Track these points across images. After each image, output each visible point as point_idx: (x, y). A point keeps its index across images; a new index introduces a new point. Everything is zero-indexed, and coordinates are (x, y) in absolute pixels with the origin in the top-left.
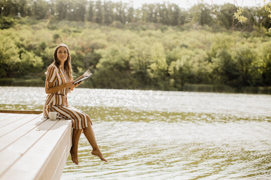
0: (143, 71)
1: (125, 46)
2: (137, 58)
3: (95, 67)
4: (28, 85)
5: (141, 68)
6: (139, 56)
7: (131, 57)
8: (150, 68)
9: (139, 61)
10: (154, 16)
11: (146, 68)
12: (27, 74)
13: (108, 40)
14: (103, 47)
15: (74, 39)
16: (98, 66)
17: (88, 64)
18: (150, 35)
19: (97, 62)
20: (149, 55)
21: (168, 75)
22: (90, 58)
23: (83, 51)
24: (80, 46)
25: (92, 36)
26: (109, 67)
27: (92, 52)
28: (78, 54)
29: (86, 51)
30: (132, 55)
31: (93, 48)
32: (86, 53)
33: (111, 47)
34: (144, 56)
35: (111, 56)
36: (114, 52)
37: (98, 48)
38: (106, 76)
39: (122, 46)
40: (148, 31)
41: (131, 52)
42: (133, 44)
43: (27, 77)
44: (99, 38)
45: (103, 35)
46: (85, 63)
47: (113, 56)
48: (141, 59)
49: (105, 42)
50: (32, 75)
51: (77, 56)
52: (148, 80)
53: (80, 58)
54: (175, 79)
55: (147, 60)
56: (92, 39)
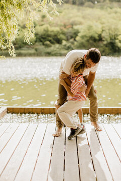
0: (113, 41)
1: (97, 22)
2: (107, 31)
3: (75, 40)
4: (25, 55)
5: (111, 39)
6: (109, 30)
7: (103, 30)
8: (117, 39)
9: (110, 34)
11: (115, 39)
12: (23, 47)
13: (84, 17)
14: (80, 24)
15: (57, 18)
16: (78, 38)
17: (69, 37)
18: (116, 13)
19: (77, 35)
20: (117, 29)
22: (70, 32)
23: (65, 27)
24: (62, 24)
25: (71, 15)
26: (86, 39)
27: (72, 28)
28: (61, 30)
29: (67, 27)
30: (104, 29)
31: (72, 25)
32: (68, 29)
33: (86, 23)
34: (113, 30)
35: (87, 31)
36: (90, 28)
37: (76, 25)
39: (94, 22)
40: (114, 9)
41: (103, 27)
42: (103, 20)
43: (23, 49)
44: (77, 16)
45: (79, 14)
46: (67, 37)
47: (89, 30)
48: (111, 32)
49: (81, 20)
50: (27, 47)
51: (60, 32)
52: (117, 49)
53: (64, 34)
55: (116, 33)
56: (71, 18)
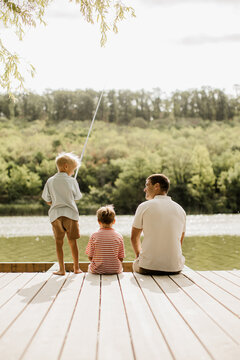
0: (182, 186)
1: (153, 152)
2: (171, 168)
3: (113, 185)
4: (22, 213)
5: (178, 183)
6: (174, 166)
7: (164, 168)
8: (190, 182)
9: (176, 173)
10: (189, 107)
11: (186, 182)
12: (19, 198)
13: (129, 145)
14: (123, 155)
15: (81, 146)
16: (118, 182)
17: (103, 180)
18: (187, 136)
19: (117, 177)
20: (189, 164)
21: (218, 191)
22: (104, 172)
23: (95, 163)
24: (91, 156)
25: (107, 141)
26: (132, 182)
27: (108, 163)
28: (88, 167)
29: (100, 162)
30: (165, 164)
31: (109, 157)
32: (100, 165)
33: (133, 155)
34: (181, 165)
35: (135, 168)
36: (140, 162)
37: (115, 158)
38: (130, 196)
39: (149, 152)
40: (184, 130)
41: (163, 161)
42: (165, 149)
43: (19, 201)
44: (117, 142)
45: (121, 138)
46: (99, 180)
47: (138, 167)
48: (178, 170)
49: (124, 148)
50: (26, 199)
51: (87, 170)
52: (189, 200)
53: (92, 173)
54: (227, 196)
55: (187, 171)
56: (106, 145)
